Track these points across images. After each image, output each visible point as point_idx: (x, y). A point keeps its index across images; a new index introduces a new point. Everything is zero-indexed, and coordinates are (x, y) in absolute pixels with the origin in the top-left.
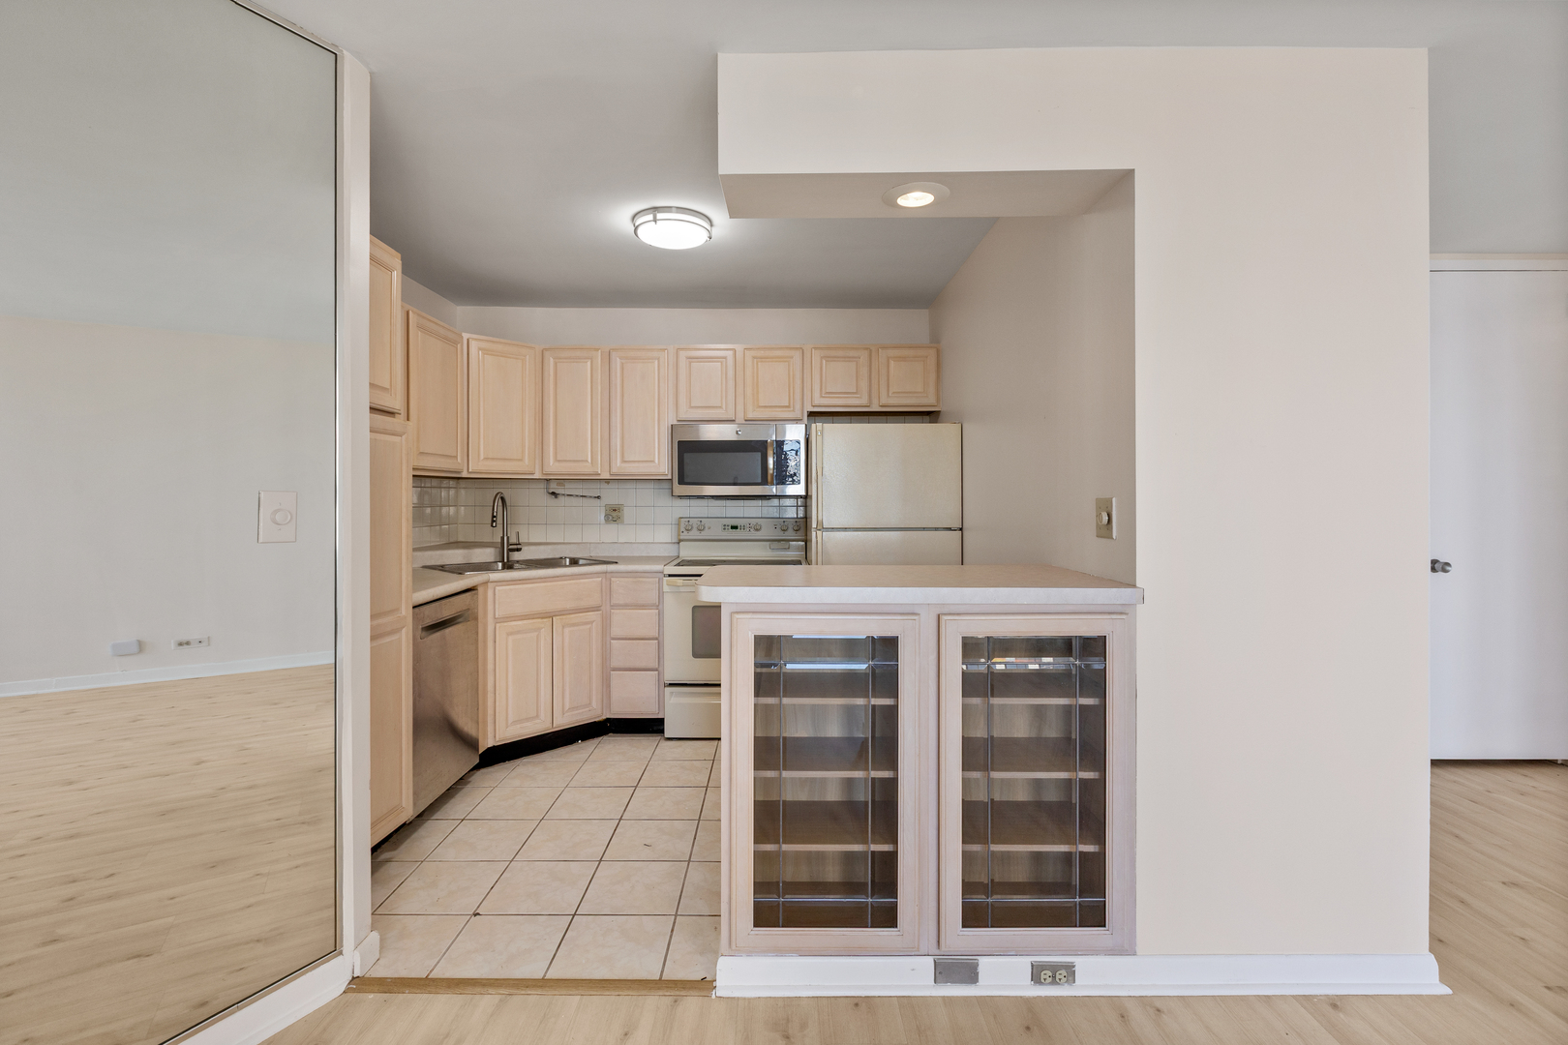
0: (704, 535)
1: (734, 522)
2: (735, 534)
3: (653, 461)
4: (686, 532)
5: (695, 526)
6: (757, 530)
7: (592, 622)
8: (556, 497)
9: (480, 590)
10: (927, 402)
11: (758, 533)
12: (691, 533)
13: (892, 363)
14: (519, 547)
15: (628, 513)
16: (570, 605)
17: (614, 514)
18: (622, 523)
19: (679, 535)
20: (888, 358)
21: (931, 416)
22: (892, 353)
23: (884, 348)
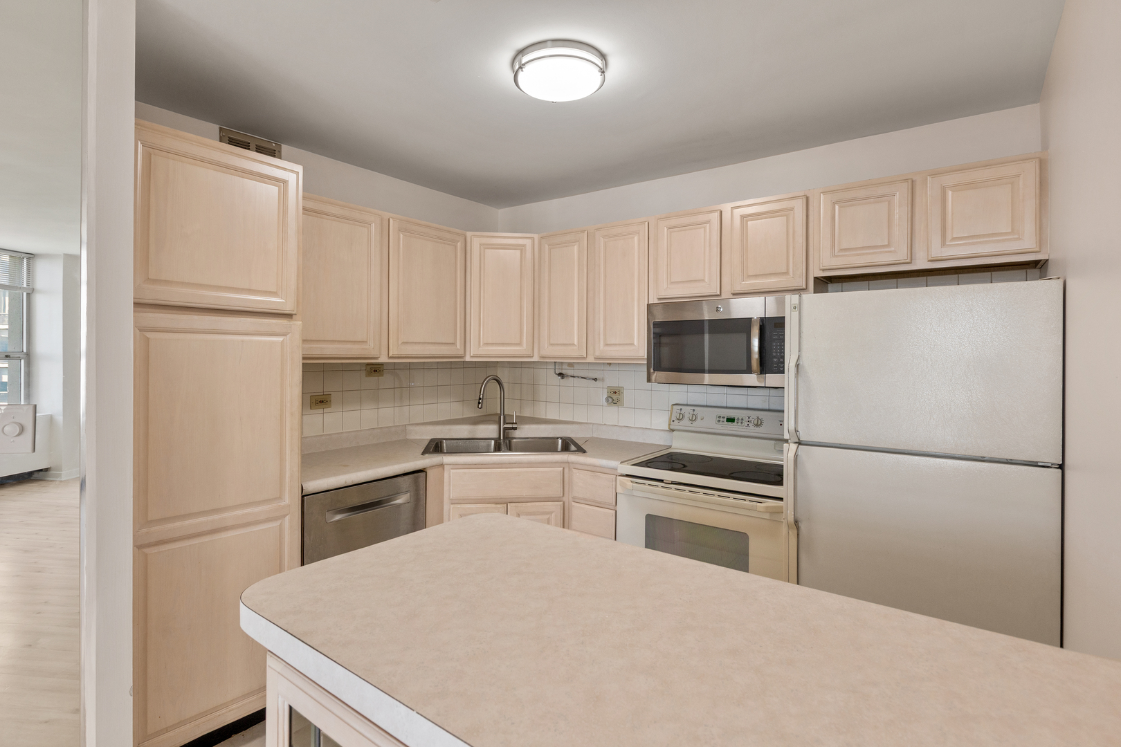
0: (698, 424)
1: (731, 414)
2: (731, 428)
3: (633, 344)
4: (676, 422)
5: (687, 416)
6: (757, 425)
7: (551, 513)
8: (563, 378)
9: (430, 473)
10: (1022, 247)
11: (758, 429)
12: (682, 423)
13: (950, 193)
14: (514, 426)
15: (627, 396)
16: (525, 493)
17: (615, 397)
18: (622, 405)
19: (670, 424)
20: (944, 191)
21: (1035, 268)
22: (948, 180)
23: (936, 174)
